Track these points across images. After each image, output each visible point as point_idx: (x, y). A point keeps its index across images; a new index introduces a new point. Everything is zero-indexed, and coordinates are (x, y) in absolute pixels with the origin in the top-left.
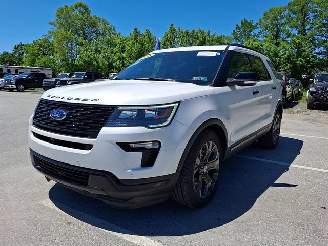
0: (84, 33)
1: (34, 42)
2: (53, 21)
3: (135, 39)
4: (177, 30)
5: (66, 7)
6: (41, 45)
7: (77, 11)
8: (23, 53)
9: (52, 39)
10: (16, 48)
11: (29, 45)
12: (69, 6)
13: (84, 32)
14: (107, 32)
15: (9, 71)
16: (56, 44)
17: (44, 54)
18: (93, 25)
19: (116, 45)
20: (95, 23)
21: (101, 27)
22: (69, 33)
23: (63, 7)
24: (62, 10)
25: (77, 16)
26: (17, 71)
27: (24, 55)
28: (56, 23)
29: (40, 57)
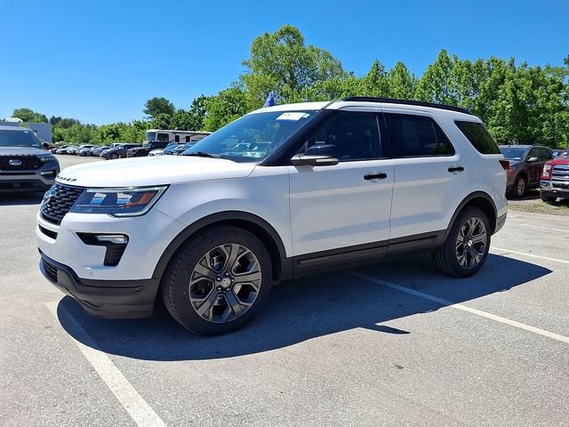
0: (292, 77)
1: (220, 93)
2: (247, 60)
3: (374, 81)
4: (452, 61)
5: (267, 35)
6: (229, 98)
7: (282, 41)
8: (204, 112)
9: (245, 88)
10: (195, 103)
11: (213, 99)
12: (271, 34)
13: (292, 74)
14: (329, 73)
15: (177, 139)
16: (248, 97)
17: (233, 113)
18: (307, 62)
19: (342, 92)
20: (310, 59)
21: (319, 65)
22: (269, 77)
23: (262, 36)
24: (260, 41)
25: (282, 49)
26: (188, 139)
27: (206, 113)
28: (252, 63)
29: (226, 117)
